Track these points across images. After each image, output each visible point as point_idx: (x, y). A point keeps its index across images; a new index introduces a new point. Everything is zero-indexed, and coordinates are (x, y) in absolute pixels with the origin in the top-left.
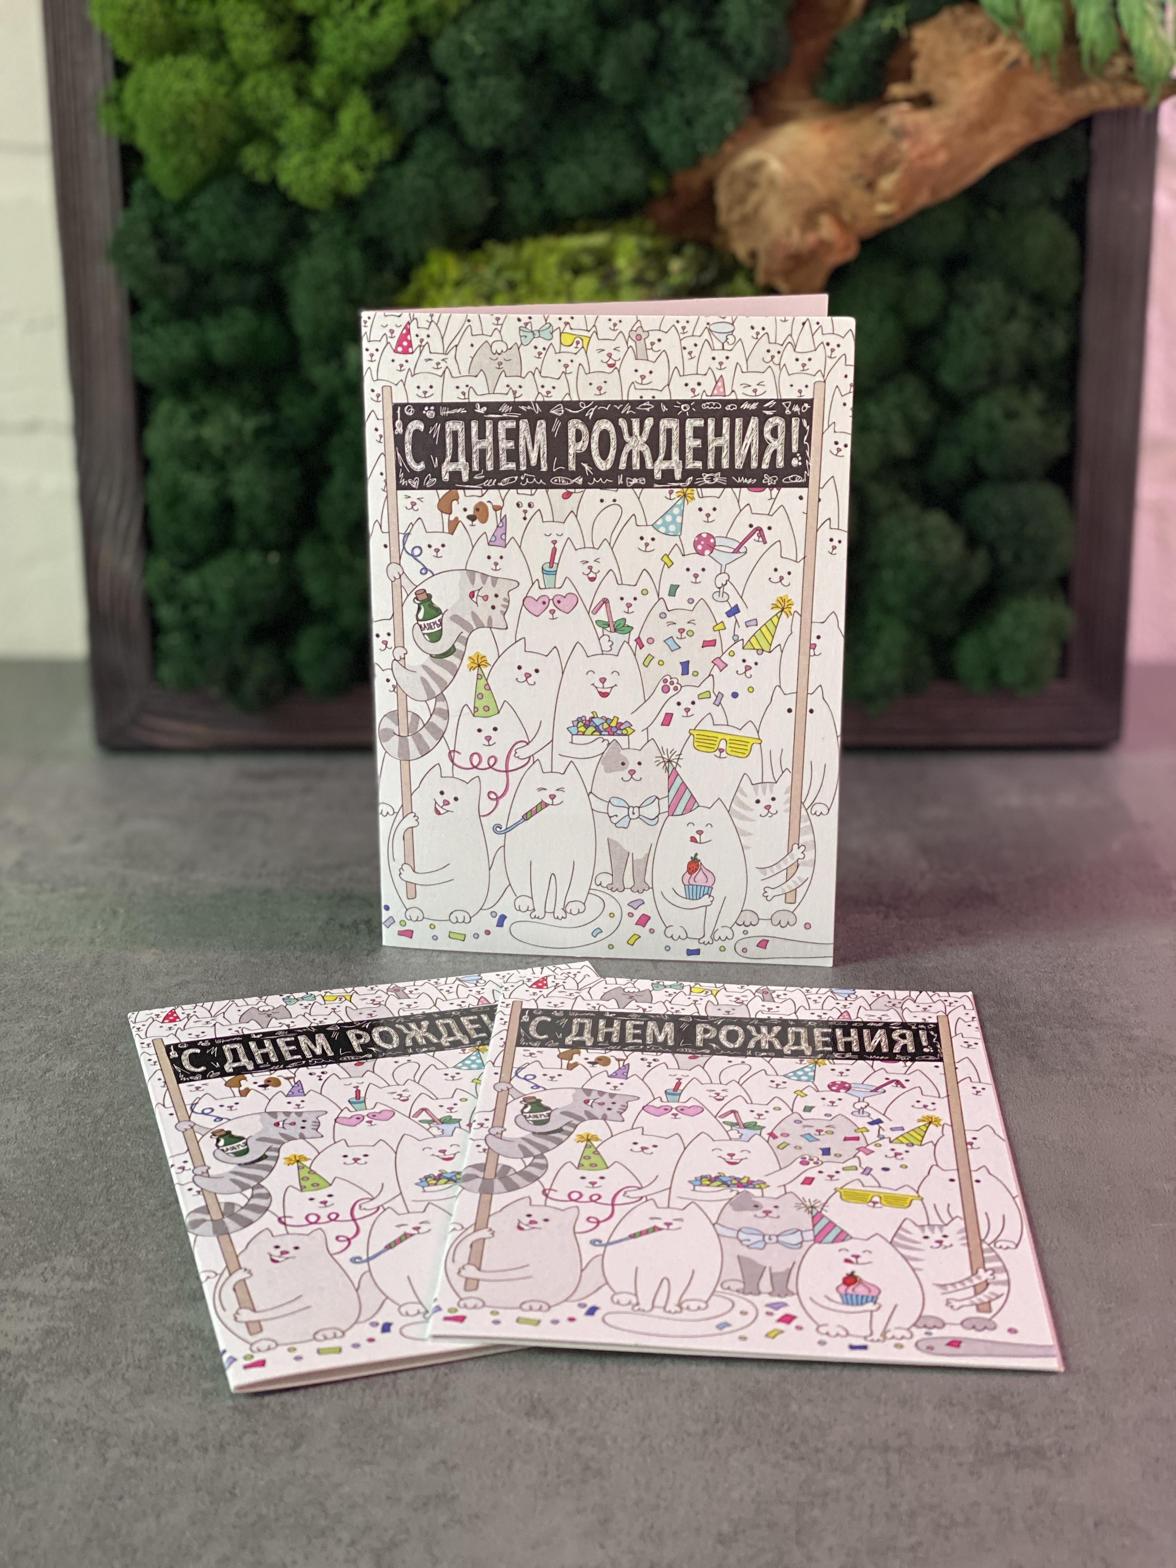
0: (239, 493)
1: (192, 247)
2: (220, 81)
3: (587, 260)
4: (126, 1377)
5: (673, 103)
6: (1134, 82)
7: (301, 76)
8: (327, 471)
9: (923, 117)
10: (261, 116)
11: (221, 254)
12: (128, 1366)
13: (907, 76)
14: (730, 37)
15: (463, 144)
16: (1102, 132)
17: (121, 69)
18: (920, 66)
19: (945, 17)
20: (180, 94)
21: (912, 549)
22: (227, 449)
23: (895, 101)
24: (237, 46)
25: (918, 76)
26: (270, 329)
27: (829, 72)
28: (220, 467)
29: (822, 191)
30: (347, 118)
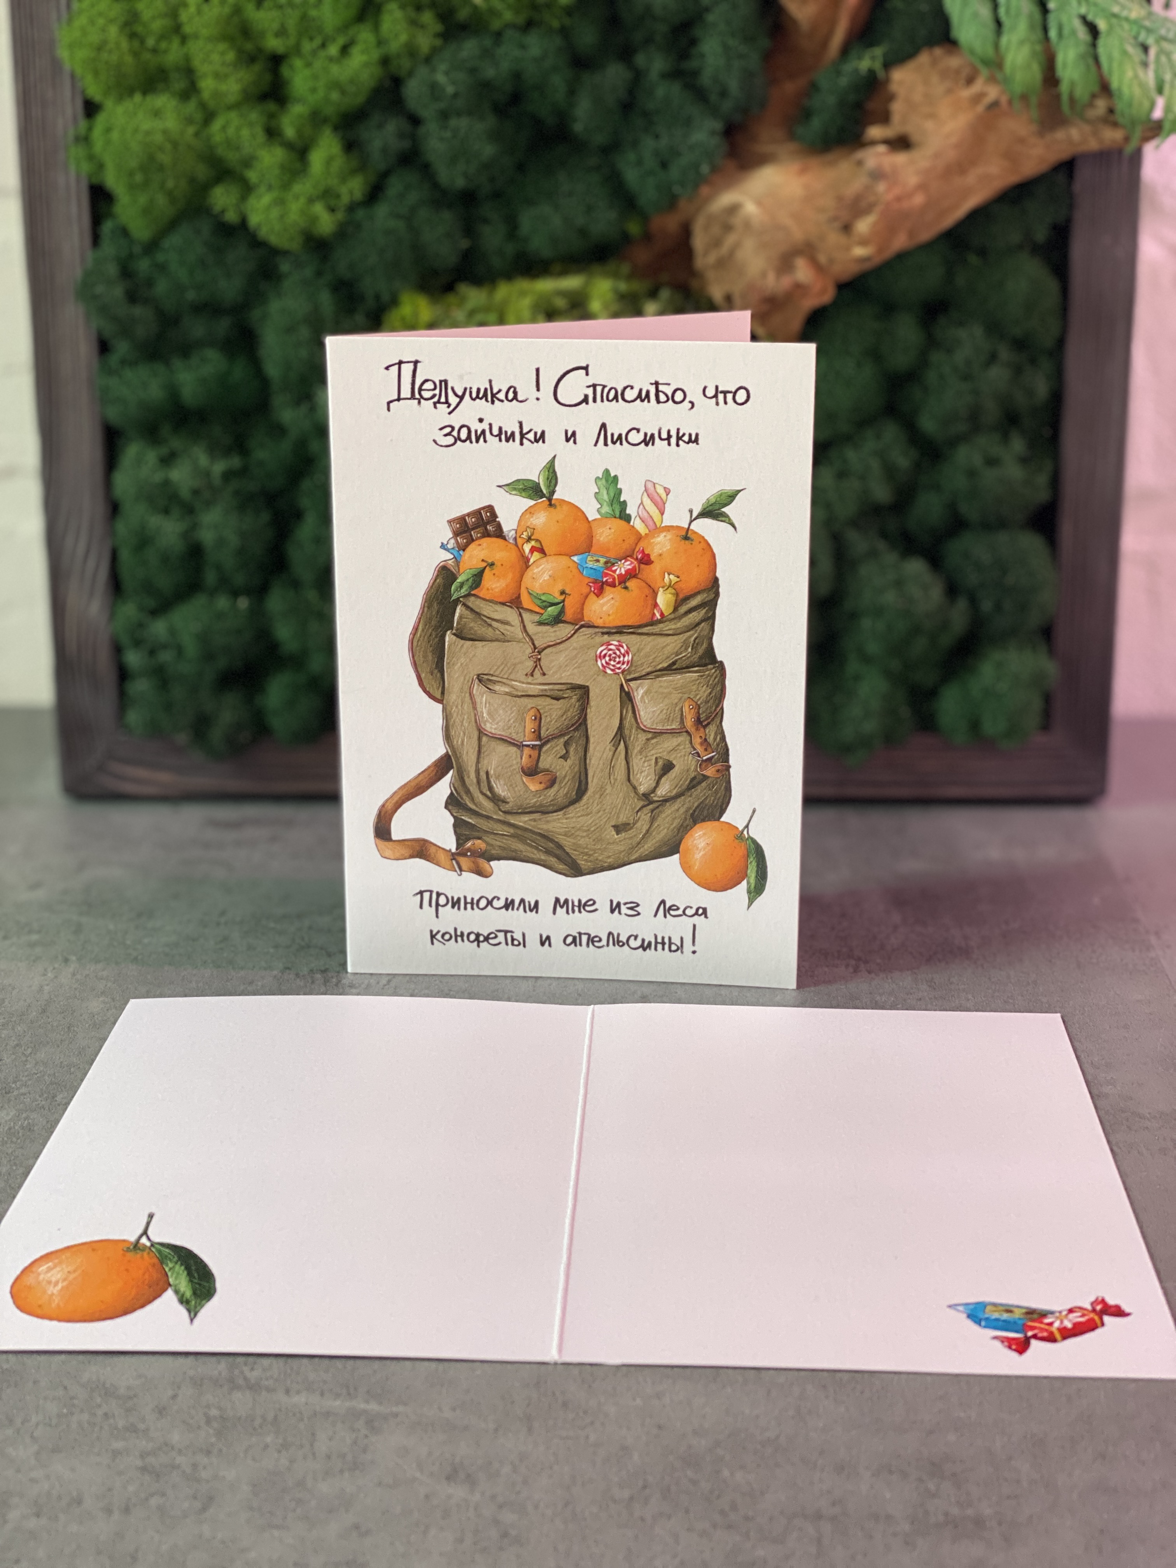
0: (207, 537)
1: (161, 287)
2: (189, 121)
3: (560, 303)
4: (35, 1434)
5: (649, 144)
6: (1115, 125)
7: (272, 116)
8: (298, 515)
9: (901, 158)
10: (232, 157)
11: (191, 295)
12: (37, 1424)
13: (885, 118)
14: (706, 79)
15: (435, 185)
16: (1084, 175)
17: (91, 109)
18: (897, 108)
19: (924, 58)
20: (148, 133)
21: (890, 598)
22: (196, 492)
23: (873, 143)
24: (207, 85)
25: (896, 118)
26: (239, 371)
27: (806, 114)
28: (189, 510)
29: (798, 235)
30: (317, 158)
